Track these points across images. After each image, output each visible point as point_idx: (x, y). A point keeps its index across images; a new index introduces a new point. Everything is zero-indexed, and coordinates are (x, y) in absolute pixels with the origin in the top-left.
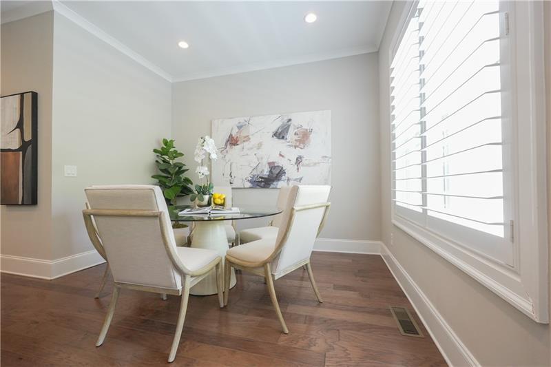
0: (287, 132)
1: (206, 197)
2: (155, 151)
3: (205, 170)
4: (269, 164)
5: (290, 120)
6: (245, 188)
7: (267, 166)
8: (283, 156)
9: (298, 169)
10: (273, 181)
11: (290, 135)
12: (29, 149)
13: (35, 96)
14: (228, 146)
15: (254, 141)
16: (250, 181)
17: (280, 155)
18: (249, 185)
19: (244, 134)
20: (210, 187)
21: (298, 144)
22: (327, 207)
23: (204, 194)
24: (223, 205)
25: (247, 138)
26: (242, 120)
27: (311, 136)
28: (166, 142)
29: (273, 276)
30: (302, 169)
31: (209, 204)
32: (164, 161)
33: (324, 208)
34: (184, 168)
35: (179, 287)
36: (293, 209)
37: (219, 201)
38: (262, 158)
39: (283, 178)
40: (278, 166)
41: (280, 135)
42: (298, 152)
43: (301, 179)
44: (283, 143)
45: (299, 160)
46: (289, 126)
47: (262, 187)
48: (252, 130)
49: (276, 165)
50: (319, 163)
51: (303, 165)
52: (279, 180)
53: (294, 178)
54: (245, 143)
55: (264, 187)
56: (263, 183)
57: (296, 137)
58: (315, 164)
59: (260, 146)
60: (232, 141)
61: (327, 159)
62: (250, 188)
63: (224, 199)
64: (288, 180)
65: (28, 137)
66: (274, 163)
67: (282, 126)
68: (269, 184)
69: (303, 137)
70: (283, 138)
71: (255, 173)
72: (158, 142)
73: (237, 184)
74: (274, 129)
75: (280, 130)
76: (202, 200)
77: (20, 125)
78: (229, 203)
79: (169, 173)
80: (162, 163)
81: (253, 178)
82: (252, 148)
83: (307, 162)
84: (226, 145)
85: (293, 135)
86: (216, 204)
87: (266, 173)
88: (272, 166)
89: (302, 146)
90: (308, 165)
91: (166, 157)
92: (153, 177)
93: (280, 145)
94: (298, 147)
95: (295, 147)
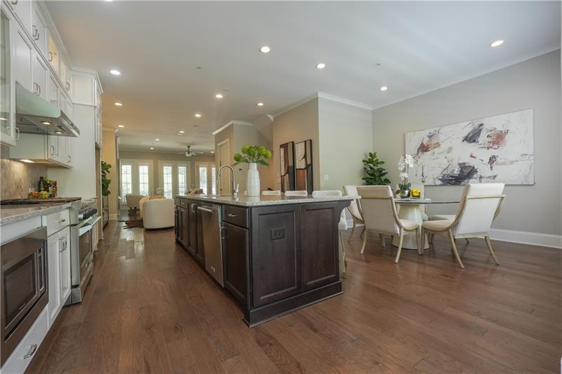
0: (479, 136)
1: (407, 192)
2: (364, 161)
3: (405, 175)
4: (460, 164)
5: (482, 125)
6: (435, 185)
7: (458, 166)
8: (474, 157)
9: (491, 168)
10: (465, 179)
11: (483, 138)
12: (310, 167)
13: (311, 141)
14: (420, 153)
15: (444, 147)
16: (441, 180)
17: (471, 156)
18: (439, 182)
19: (434, 141)
20: (409, 185)
21: (491, 145)
22: (502, 198)
23: (405, 189)
24: (419, 197)
25: (438, 145)
26: (432, 131)
27: (507, 136)
28: (371, 155)
29: (454, 236)
30: (495, 167)
31: (409, 196)
32: (371, 168)
33: (498, 200)
34: (383, 172)
35: (398, 232)
36: (466, 198)
37: (416, 194)
38: (452, 161)
39: (475, 176)
40: (469, 166)
41: (471, 138)
42: (491, 152)
43: (495, 177)
44: (474, 146)
45: (492, 160)
46: (481, 130)
47: (452, 184)
48: (441, 138)
49: (466, 165)
50: (517, 161)
51: (497, 164)
52: (470, 178)
53: (488, 176)
54: (435, 150)
55: (455, 184)
56: (453, 181)
57: (489, 139)
58: (512, 163)
59: (450, 150)
60: (424, 148)
61: (528, 156)
62: (441, 185)
63: (419, 193)
64: (481, 177)
65: (309, 163)
66: (464, 163)
67: (472, 131)
68: (460, 182)
69: (497, 139)
70: (474, 141)
71: (445, 172)
72: (366, 155)
73: (429, 181)
74: (465, 134)
75: (471, 135)
76: (404, 193)
77: (305, 157)
78: (422, 196)
79: (374, 176)
80: (369, 169)
81: (443, 177)
82: (442, 153)
83: (503, 161)
84: (418, 151)
85: (486, 137)
86: (413, 196)
87: (457, 172)
88: (463, 166)
89: (496, 146)
90: (503, 164)
91: (372, 165)
92: (363, 179)
93: (471, 148)
94: (491, 148)
95: (488, 148)
